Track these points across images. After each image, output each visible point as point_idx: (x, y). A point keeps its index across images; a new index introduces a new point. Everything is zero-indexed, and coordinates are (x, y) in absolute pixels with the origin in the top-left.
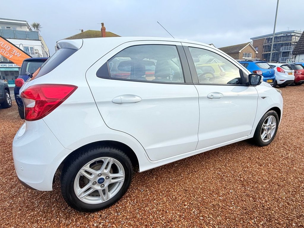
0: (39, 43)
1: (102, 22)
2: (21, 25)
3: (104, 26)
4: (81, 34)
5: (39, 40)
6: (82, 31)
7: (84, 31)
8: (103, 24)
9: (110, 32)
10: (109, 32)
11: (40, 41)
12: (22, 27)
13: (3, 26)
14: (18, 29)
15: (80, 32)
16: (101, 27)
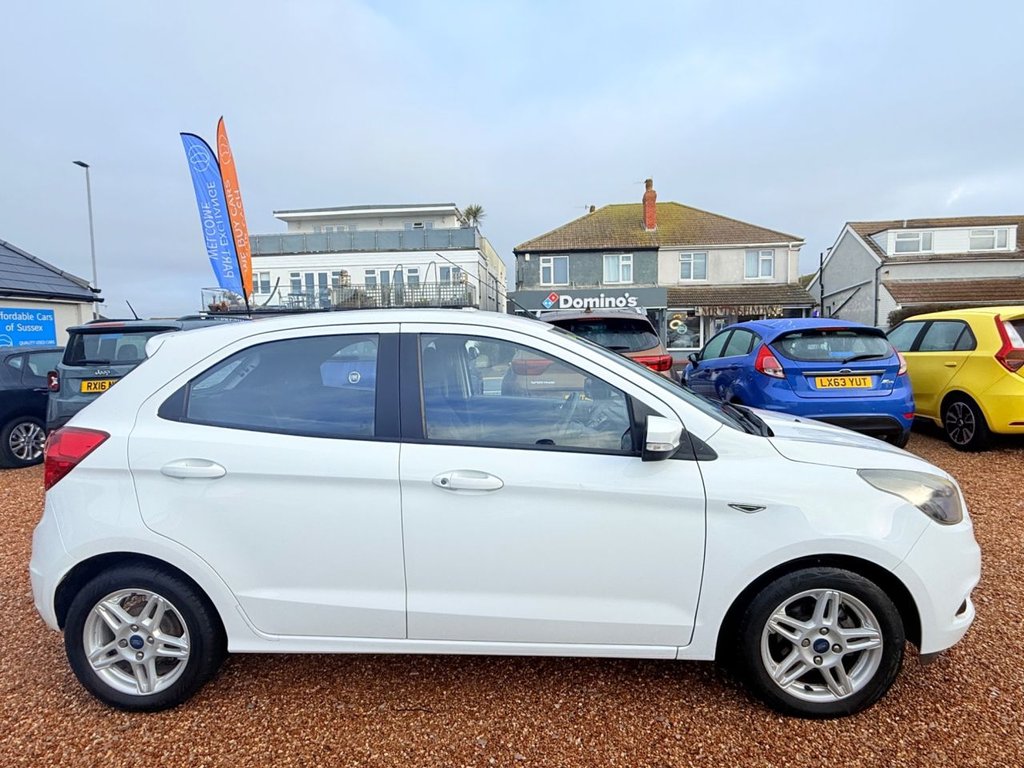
0: (473, 255)
1: (648, 178)
2: (444, 215)
3: (654, 188)
4: (589, 216)
5: (474, 249)
6: (592, 209)
7: (596, 209)
8: (649, 183)
9: (675, 201)
10: (672, 203)
11: (476, 252)
12: (447, 220)
13: (408, 221)
14: (438, 225)
15: (588, 212)
16: (645, 190)
